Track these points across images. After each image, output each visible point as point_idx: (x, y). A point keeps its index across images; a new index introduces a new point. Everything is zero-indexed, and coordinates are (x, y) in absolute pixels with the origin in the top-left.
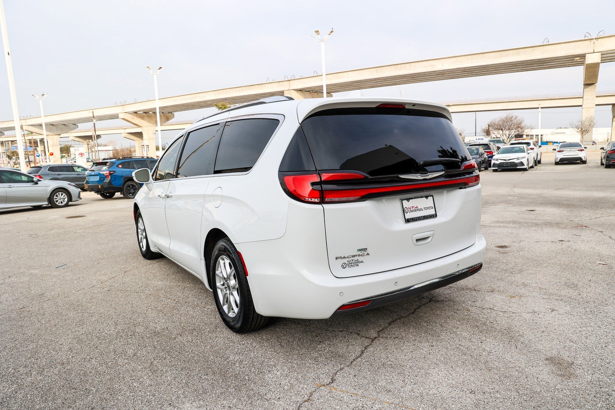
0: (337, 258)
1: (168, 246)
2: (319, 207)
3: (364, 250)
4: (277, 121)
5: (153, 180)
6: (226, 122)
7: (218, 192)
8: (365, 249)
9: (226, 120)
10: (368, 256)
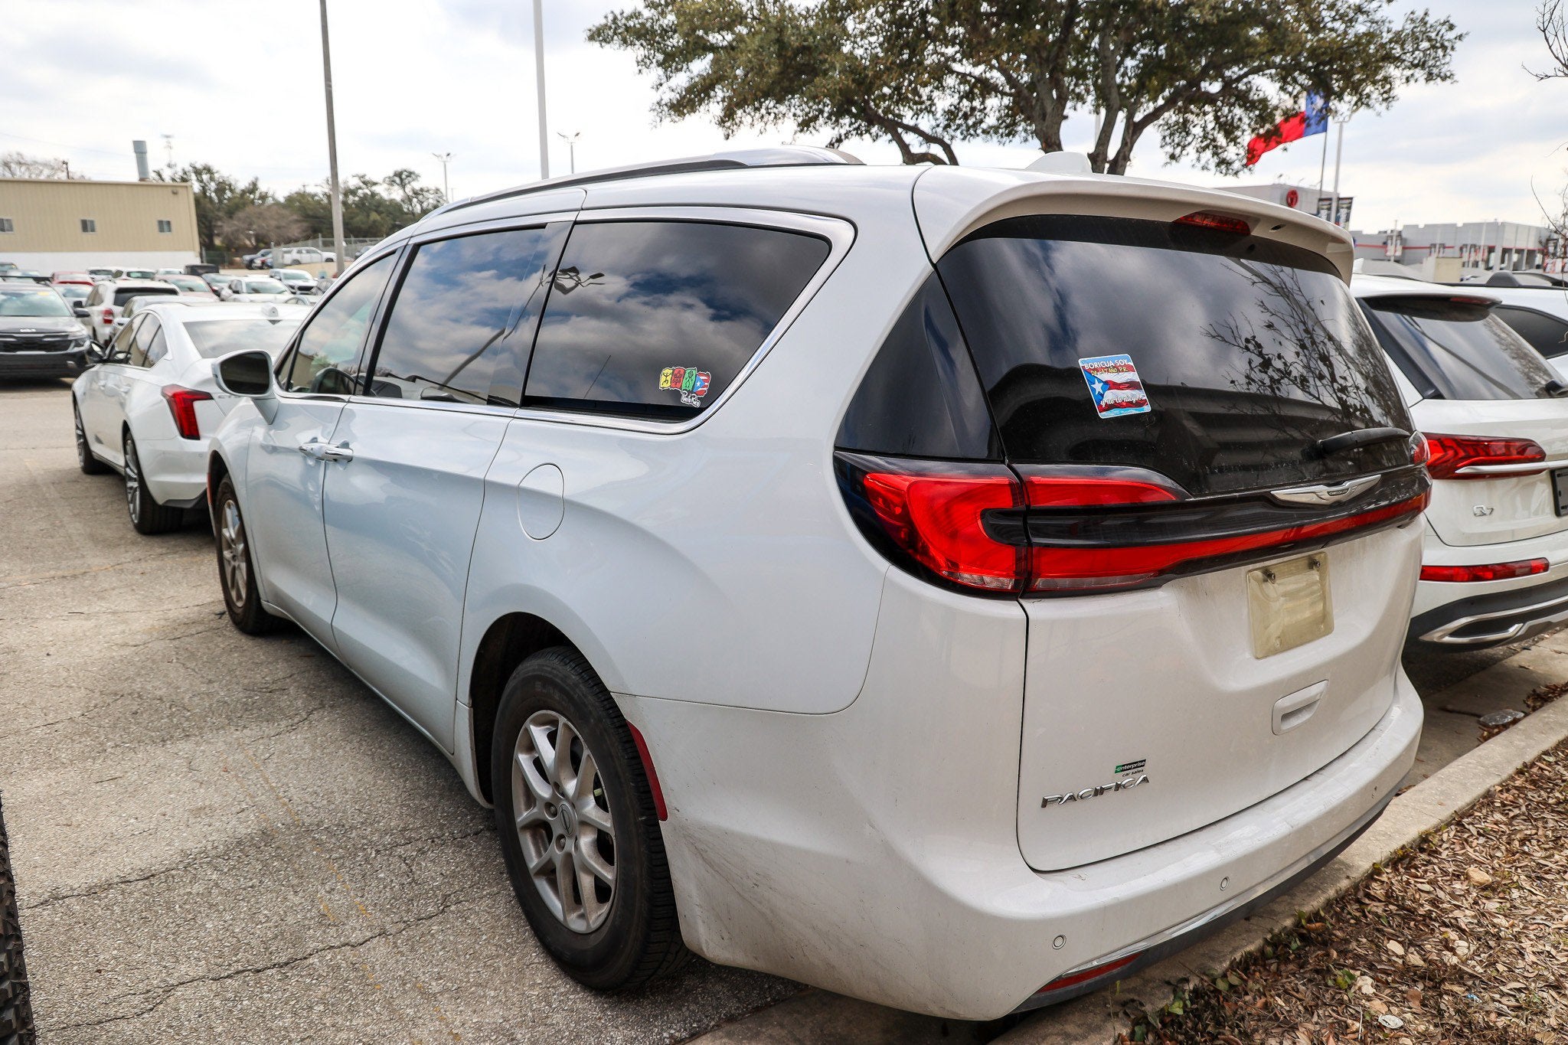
0: (1045, 803)
1: (326, 617)
2: (1009, 610)
3: (1137, 767)
4: (824, 243)
5: (281, 387)
6: (576, 223)
7: (547, 483)
8: (1139, 765)
9: (571, 217)
10: (1145, 784)
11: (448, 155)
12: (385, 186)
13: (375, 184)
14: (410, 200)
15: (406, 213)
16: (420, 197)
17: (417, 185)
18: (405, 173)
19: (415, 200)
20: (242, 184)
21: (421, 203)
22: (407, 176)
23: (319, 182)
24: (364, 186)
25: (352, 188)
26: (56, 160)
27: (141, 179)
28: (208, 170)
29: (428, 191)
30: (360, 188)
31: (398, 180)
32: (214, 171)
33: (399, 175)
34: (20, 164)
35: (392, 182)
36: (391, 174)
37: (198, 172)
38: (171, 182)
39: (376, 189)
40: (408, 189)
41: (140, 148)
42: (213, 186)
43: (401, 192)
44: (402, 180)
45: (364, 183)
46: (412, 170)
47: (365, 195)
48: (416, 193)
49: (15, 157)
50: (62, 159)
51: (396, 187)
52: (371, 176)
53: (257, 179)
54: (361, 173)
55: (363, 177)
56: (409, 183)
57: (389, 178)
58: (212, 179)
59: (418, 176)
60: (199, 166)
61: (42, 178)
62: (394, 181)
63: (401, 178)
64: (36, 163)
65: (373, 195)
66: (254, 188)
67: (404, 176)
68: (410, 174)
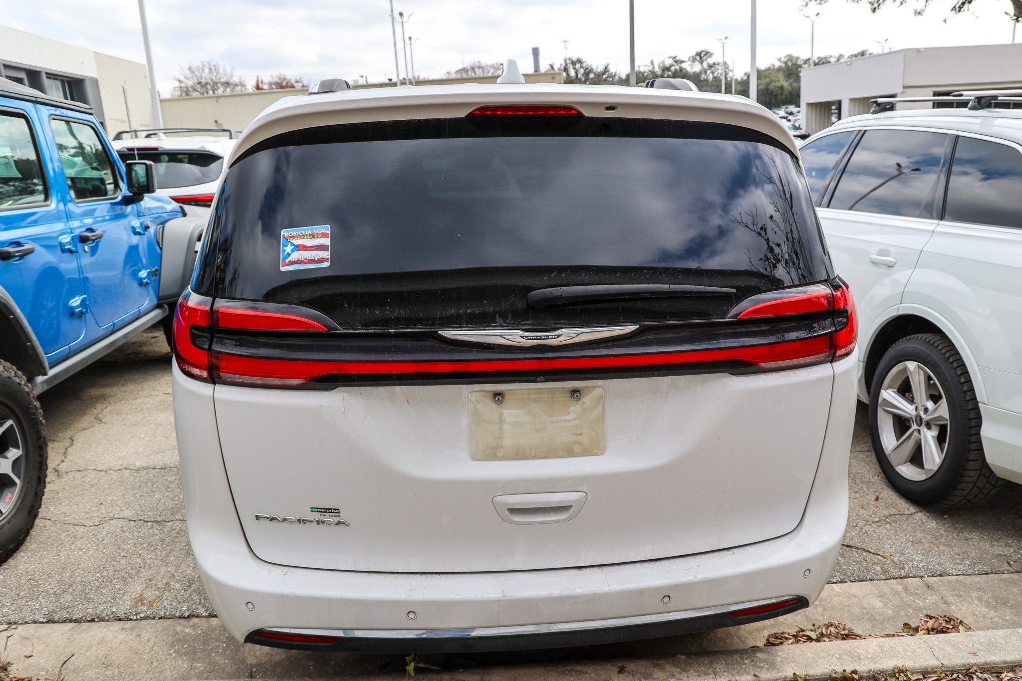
11: (726, 38)
12: (690, 63)
13: (683, 62)
14: (706, 72)
15: (702, 81)
16: (713, 69)
17: (711, 61)
18: (703, 53)
19: (709, 71)
20: (600, 69)
21: (713, 73)
22: (705, 55)
23: (646, 64)
24: (675, 64)
25: (668, 66)
26: (497, 63)
27: (535, 71)
28: (580, 61)
29: (718, 64)
30: (673, 65)
31: (698, 58)
32: (584, 61)
33: (699, 54)
34: (479, 67)
35: (694, 60)
36: (694, 54)
37: (573, 63)
38: (558, 71)
39: (684, 65)
40: (705, 64)
41: (536, 52)
42: (582, 71)
43: (700, 66)
44: (701, 58)
45: (676, 62)
46: (708, 50)
47: (676, 70)
48: (710, 66)
49: (477, 64)
50: (500, 63)
51: (697, 63)
52: (680, 57)
53: (608, 65)
54: (674, 55)
55: (675, 57)
56: (706, 59)
57: (693, 57)
58: (581, 67)
59: (712, 54)
60: (574, 59)
61: (490, 75)
62: (696, 59)
63: (701, 56)
64: (487, 66)
65: (681, 69)
66: (606, 70)
67: (702, 55)
68: (707, 53)
